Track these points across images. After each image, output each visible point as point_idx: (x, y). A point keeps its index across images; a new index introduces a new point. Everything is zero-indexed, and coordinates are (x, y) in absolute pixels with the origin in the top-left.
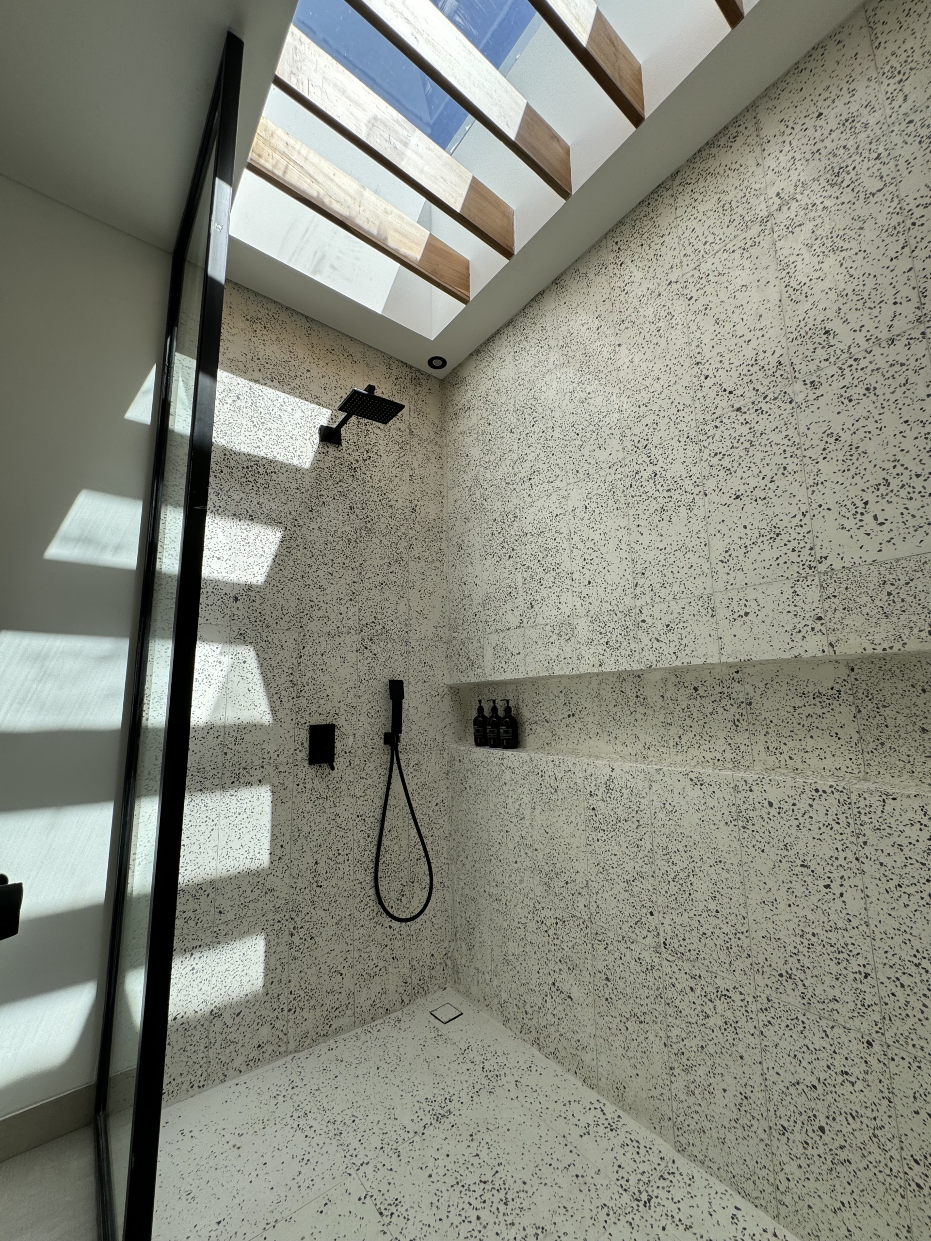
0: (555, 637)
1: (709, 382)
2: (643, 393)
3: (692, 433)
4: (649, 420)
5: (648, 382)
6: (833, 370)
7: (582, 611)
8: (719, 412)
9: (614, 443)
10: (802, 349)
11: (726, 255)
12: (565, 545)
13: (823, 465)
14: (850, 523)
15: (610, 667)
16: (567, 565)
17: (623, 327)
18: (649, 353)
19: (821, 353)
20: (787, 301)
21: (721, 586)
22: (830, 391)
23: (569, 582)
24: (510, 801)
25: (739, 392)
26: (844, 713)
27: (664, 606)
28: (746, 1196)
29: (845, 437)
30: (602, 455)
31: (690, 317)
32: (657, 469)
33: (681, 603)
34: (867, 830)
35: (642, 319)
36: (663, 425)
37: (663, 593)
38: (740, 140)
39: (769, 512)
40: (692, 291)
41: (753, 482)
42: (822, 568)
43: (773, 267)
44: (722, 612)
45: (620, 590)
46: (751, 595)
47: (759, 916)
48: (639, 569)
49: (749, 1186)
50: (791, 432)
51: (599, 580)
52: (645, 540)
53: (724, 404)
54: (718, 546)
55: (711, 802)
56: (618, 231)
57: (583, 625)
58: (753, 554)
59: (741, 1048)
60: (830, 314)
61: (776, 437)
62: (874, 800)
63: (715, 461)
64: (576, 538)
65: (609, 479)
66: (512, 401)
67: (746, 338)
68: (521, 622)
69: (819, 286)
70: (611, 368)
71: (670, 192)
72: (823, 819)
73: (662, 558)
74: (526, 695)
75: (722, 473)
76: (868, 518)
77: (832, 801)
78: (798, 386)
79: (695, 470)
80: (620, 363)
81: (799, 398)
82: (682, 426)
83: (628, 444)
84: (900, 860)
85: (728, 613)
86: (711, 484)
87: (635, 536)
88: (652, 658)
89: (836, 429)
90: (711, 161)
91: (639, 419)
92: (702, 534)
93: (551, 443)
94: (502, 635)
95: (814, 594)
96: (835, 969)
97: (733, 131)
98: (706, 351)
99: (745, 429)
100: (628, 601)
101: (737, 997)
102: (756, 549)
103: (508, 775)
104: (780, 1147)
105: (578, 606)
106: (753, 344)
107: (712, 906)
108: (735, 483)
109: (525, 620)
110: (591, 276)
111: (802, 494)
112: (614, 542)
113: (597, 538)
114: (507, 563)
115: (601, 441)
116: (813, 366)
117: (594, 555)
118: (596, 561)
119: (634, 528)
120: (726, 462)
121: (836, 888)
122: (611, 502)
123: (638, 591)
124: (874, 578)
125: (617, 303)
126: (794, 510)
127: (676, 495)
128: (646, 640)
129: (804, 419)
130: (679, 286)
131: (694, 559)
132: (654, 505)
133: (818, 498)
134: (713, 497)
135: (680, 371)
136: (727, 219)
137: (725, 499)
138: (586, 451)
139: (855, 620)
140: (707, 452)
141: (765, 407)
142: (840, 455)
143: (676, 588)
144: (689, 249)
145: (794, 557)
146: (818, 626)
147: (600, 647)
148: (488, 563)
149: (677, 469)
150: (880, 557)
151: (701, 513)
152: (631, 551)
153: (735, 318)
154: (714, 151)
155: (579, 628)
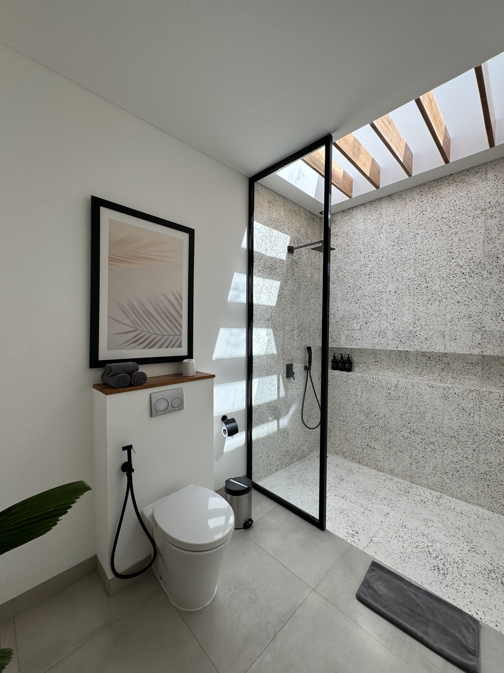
0: (377, 336)
1: (453, 261)
2: (426, 256)
3: (444, 276)
4: (427, 267)
5: (428, 252)
6: (497, 270)
7: (391, 329)
8: (456, 272)
9: (411, 271)
10: (488, 260)
11: (466, 216)
12: (385, 303)
13: (489, 299)
14: (494, 318)
15: (401, 349)
16: (385, 311)
17: (420, 227)
18: (430, 241)
19: (494, 264)
20: (486, 242)
21: (448, 329)
22: (495, 277)
23: (385, 317)
24: (351, 390)
25: (464, 267)
26: (479, 369)
27: (426, 332)
28: (433, 489)
29: (497, 292)
30: (405, 274)
31: (449, 234)
32: (428, 285)
33: (432, 332)
34: (483, 401)
35: (429, 228)
36: (433, 270)
37: (426, 328)
38: (479, 175)
39: (469, 309)
40: (451, 224)
41: (465, 299)
42: (483, 329)
43: (483, 228)
44: (447, 337)
45: (408, 324)
46: (458, 333)
47: (447, 422)
48: (417, 318)
49: (434, 487)
50: (480, 286)
51: (399, 318)
52: (420, 309)
53: (458, 270)
54: (449, 317)
55: (435, 392)
56: (422, 187)
57: (390, 334)
58: (461, 321)
59: (436, 455)
60: (500, 252)
61: (475, 287)
62: (487, 393)
63: (452, 288)
64: (390, 302)
65: (407, 284)
66: (362, 240)
67: (470, 250)
68: (361, 328)
69: (498, 241)
70: (413, 242)
71: (447, 181)
72: (471, 397)
73: (426, 316)
74: (356, 353)
75: (454, 293)
76: (500, 318)
77: (475, 393)
78: (485, 272)
79: (443, 289)
80: (417, 241)
81: (485, 276)
82: (440, 273)
83: (417, 272)
84: (491, 407)
85: (449, 338)
86: (449, 296)
87: (416, 306)
88: (419, 348)
89: (495, 289)
90: (466, 177)
91: (423, 265)
92: (443, 311)
93: (381, 263)
94: (350, 331)
95: (479, 337)
96: (468, 434)
97: (477, 169)
98: (454, 248)
99: (464, 281)
100: (411, 328)
101: (436, 443)
102: (462, 320)
103: (351, 381)
104: (445, 477)
105: (389, 326)
106: (472, 252)
107: (432, 420)
108: (458, 298)
109: (363, 328)
110: (408, 200)
111: (481, 306)
112: (407, 307)
113: (400, 304)
114: (355, 305)
115: (405, 269)
116: (491, 267)
117: (397, 310)
118: (398, 312)
119: (416, 304)
120: (456, 290)
121: (472, 415)
122: (407, 292)
123: (415, 325)
124: (498, 336)
125: (418, 217)
126: (477, 311)
127: (435, 296)
128: (417, 342)
129: (485, 283)
130: (446, 220)
131: (439, 319)
132: (425, 298)
133: (485, 309)
134: (449, 300)
135: (442, 253)
136: (469, 203)
137: (454, 302)
138: (398, 270)
139: (490, 346)
140: (449, 285)
141: (473, 276)
142: (495, 298)
143: (431, 327)
144: (452, 208)
145: (475, 325)
146: (479, 346)
147: (397, 342)
148: (344, 303)
149: (436, 287)
150: (501, 330)
151: (444, 304)
152: (414, 311)
153: (467, 241)
154: (468, 173)
155: (389, 334)
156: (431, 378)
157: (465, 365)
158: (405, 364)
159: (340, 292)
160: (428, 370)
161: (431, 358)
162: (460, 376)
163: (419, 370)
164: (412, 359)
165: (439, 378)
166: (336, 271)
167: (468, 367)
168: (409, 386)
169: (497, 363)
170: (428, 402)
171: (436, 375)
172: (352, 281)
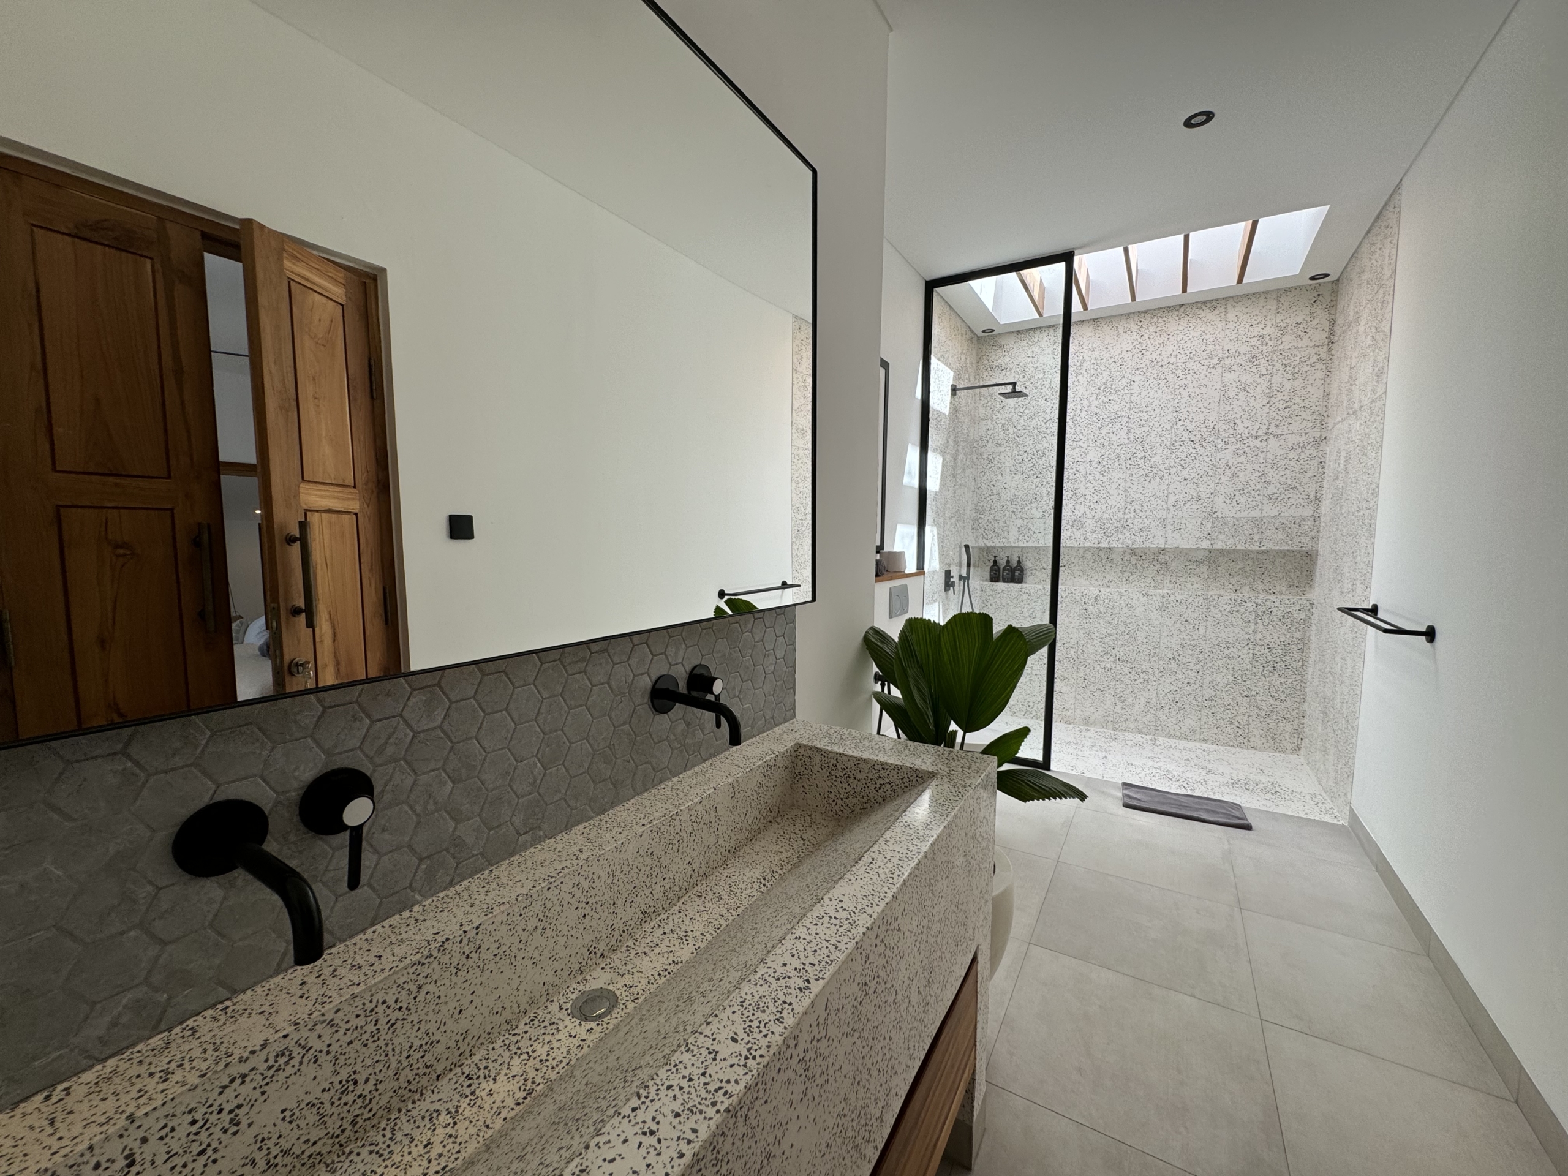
0: (1069, 526)
1: (1180, 423)
2: (1145, 414)
3: (1168, 444)
4: (1146, 429)
5: (1148, 409)
6: (1234, 440)
7: (1090, 516)
8: (1183, 439)
9: (1123, 434)
10: (1224, 426)
11: (1199, 365)
12: (1083, 479)
13: (1222, 476)
14: (1227, 501)
15: (1105, 544)
16: (1082, 490)
17: (1137, 372)
18: (1151, 394)
19: (1231, 432)
20: (1222, 402)
21: (1170, 516)
22: (1232, 447)
23: (1083, 499)
24: (1025, 610)
25: (1194, 433)
26: (1204, 568)
27: (1140, 520)
28: (1143, 733)
29: (1233, 468)
30: (1114, 438)
31: (1177, 387)
32: (1147, 455)
33: (1150, 520)
34: (1211, 607)
35: (1149, 374)
36: (1153, 434)
37: (1141, 514)
38: (1217, 312)
39: (1198, 489)
40: (1179, 373)
41: (1193, 475)
42: (1214, 516)
43: (1219, 383)
44: (1169, 527)
45: (1116, 508)
46: (1184, 521)
47: (1165, 641)
48: (1129, 500)
49: (1145, 730)
50: (1213, 459)
51: (1103, 501)
52: (1134, 488)
53: (1186, 436)
54: (1172, 499)
55: (1150, 602)
56: (1143, 315)
57: (1089, 524)
58: (1187, 505)
59: (1149, 687)
60: (1238, 416)
61: (1207, 460)
62: (1216, 598)
63: (1177, 460)
64: (1091, 477)
65: (1117, 451)
66: (1049, 381)
67: (1203, 410)
68: (1044, 516)
69: (1235, 402)
70: (1126, 392)
71: (1177, 313)
72: (1196, 604)
73: (1142, 498)
74: (1029, 554)
75: (1180, 467)
76: (1234, 501)
77: (1201, 598)
78: (1219, 441)
79: (1166, 461)
80: (1132, 392)
81: (1219, 446)
82: (1163, 439)
83: (1131, 436)
84: (1220, 615)
85: (1172, 528)
86: (1173, 470)
87: (1129, 484)
88: (1130, 543)
89: (1230, 464)
90: (1201, 312)
91: (1140, 426)
92: (1166, 492)
93: (1078, 419)
94: (1026, 521)
95: (1209, 525)
96: (1191, 652)
97: (1214, 304)
98: (1182, 407)
99: (1194, 451)
100: (1120, 515)
101: (1150, 671)
102: (1190, 503)
103: (1025, 597)
104: (1160, 713)
105: (1088, 513)
106: (1204, 414)
107: (1145, 641)
108: (1185, 473)
109: (1047, 515)
110: (1121, 331)
111: (1212, 485)
112: (1115, 485)
113: (1105, 480)
114: (1035, 480)
115: (1115, 430)
116: (1226, 435)
117: (1102, 489)
118: (1102, 492)
119: (1128, 480)
120: (1182, 463)
121: (1197, 627)
122: (1116, 464)
123: (1127, 511)
124: (1231, 524)
125: (1136, 356)
126: (1208, 491)
127: (1155, 470)
128: (1128, 534)
129: (1219, 455)
130: (1173, 367)
131: (1159, 502)
132: (1141, 472)
133: (1218, 489)
134: (1174, 477)
135: (1167, 411)
136: (1204, 348)
137: (1179, 479)
138: (1104, 431)
139: (1222, 537)
140: (1173, 456)
141: (1204, 445)
142: (1229, 474)
143: (1148, 513)
144: (1182, 351)
145: (1204, 509)
146: (1208, 537)
147: (1099, 536)
148: (1016, 477)
149: (1157, 458)
150: (1235, 516)
151: (1167, 482)
152: (1126, 491)
153: (1199, 398)
154: (1204, 307)
155: (1087, 524)
156: (1142, 585)
157: (1187, 563)
158: (1107, 567)
159: (1009, 459)
160: (1138, 573)
161: (1143, 558)
162: (1181, 579)
163: (1126, 574)
164: (1117, 558)
165: (1153, 584)
166: (1003, 426)
167: (1191, 567)
168: (1115, 597)
169: (1226, 559)
170: (1142, 616)
171: (1149, 580)
172: (1031, 442)
